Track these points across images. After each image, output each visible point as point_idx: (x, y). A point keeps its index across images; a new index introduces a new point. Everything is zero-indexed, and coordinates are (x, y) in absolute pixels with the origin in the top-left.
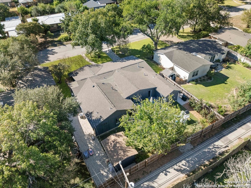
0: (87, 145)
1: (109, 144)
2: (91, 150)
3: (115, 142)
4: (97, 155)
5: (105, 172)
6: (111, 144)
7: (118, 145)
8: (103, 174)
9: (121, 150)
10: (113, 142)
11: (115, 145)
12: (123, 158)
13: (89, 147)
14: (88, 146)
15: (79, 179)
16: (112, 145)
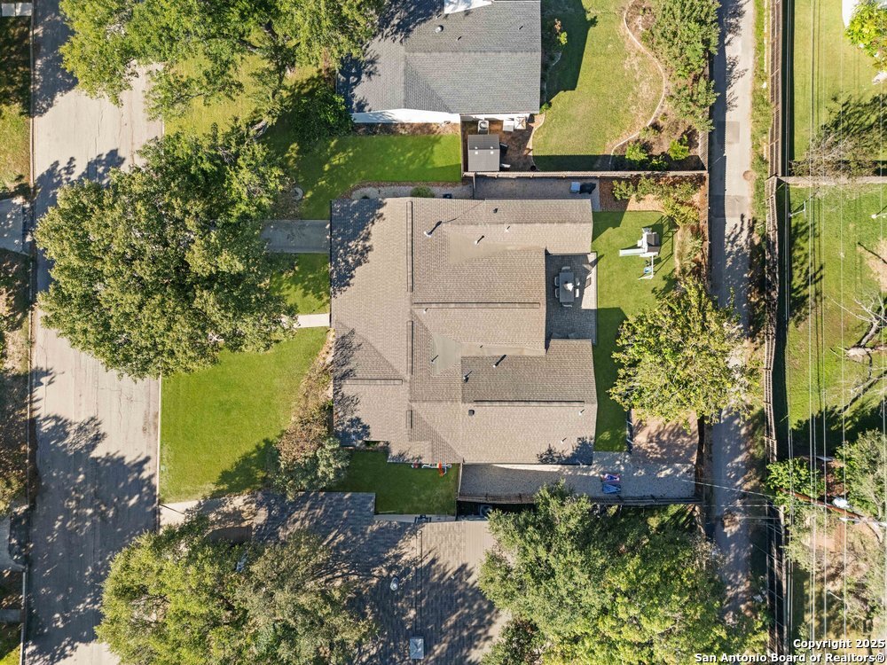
0: (588, 477)
1: (649, 450)
2: (607, 475)
3: (654, 439)
4: (622, 468)
5: (665, 469)
6: (652, 447)
7: (665, 438)
8: (667, 476)
9: (678, 437)
10: (651, 441)
11: (661, 444)
12: (694, 444)
13: (597, 475)
14: (593, 476)
15: (652, 519)
16: (656, 446)
